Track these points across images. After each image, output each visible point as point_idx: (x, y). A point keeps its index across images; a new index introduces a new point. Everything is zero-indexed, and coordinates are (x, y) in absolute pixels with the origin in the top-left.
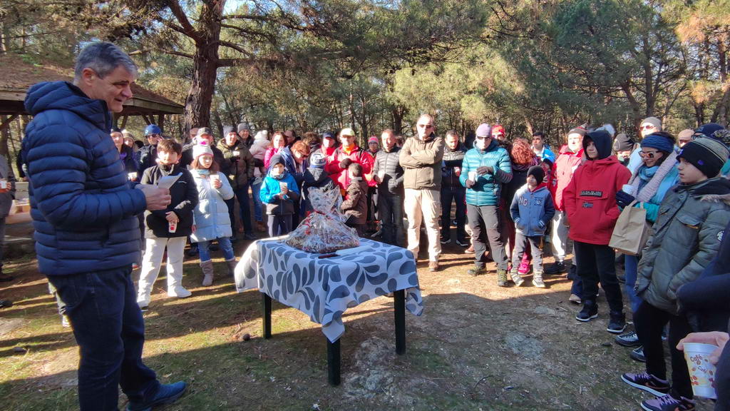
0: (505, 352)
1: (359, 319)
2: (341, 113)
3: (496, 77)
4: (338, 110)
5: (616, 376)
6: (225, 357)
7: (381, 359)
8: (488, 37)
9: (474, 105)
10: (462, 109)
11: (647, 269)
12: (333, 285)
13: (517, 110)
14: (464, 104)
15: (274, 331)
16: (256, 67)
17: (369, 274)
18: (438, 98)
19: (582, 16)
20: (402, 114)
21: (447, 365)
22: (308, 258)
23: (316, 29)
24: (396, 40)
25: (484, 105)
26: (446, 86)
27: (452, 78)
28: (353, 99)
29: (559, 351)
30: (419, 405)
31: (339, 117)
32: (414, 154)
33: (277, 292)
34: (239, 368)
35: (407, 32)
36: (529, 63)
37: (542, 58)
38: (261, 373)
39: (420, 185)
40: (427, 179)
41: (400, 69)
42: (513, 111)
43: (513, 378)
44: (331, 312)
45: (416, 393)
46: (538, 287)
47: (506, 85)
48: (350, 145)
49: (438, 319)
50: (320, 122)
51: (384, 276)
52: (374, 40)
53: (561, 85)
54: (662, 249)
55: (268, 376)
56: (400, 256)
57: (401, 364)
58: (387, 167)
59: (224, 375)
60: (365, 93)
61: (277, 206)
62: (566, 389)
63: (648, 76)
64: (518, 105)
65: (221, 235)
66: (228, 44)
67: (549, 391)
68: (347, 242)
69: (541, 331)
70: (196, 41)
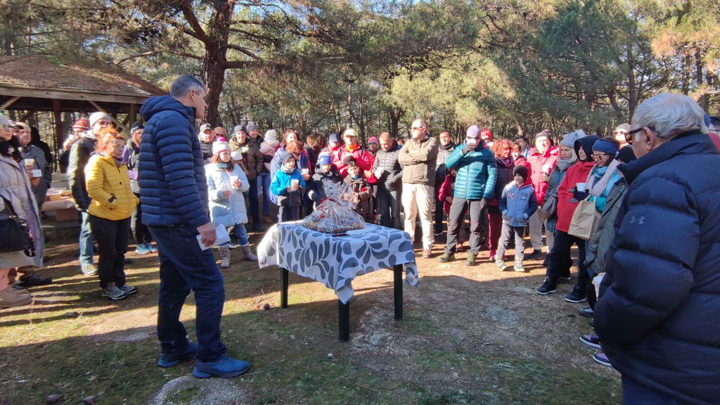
0: (486, 320)
1: (362, 295)
2: (339, 114)
3: (489, 83)
4: (337, 111)
5: (576, 338)
6: (250, 321)
7: (382, 323)
8: (480, 47)
9: (468, 108)
10: (456, 112)
11: (594, 246)
12: (345, 257)
13: (508, 115)
14: (458, 107)
15: (290, 302)
16: (266, 71)
17: (374, 250)
18: (433, 101)
19: (570, 26)
20: (399, 116)
21: (437, 328)
22: (324, 237)
23: (320, 35)
24: (395, 48)
25: (477, 109)
26: (441, 91)
27: (447, 82)
28: (351, 100)
29: (531, 320)
30: (414, 355)
31: (337, 118)
32: (411, 152)
33: (296, 266)
34: (263, 329)
35: (405, 43)
36: (520, 70)
37: (533, 66)
38: (282, 332)
39: (415, 179)
40: (421, 174)
41: (399, 75)
42: (504, 116)
43: (490, 338)
44: (344, 279)
45: (411, 347)
46: (519, 272)
47: (498, 91)
48: (352, 144)
49: (431, 294)
50: (319, 122)
51: (386, 253)
52: (375, 47)
53: (550, 92)
54: (604, 230)
55: (289, 334)
56: (400, 237)
57: (398, 327)
58: (387, 164)
59: (251, 334)
60: (363, 95)
61: (285, 198)
62: (534, 346)
63: (631, 85)
64: (509, 109)
65: (239, 222)
66: (237, 48)
67: (520, 346)
68: (355, 225)
69: (518, 304)
70: (206, 44)
